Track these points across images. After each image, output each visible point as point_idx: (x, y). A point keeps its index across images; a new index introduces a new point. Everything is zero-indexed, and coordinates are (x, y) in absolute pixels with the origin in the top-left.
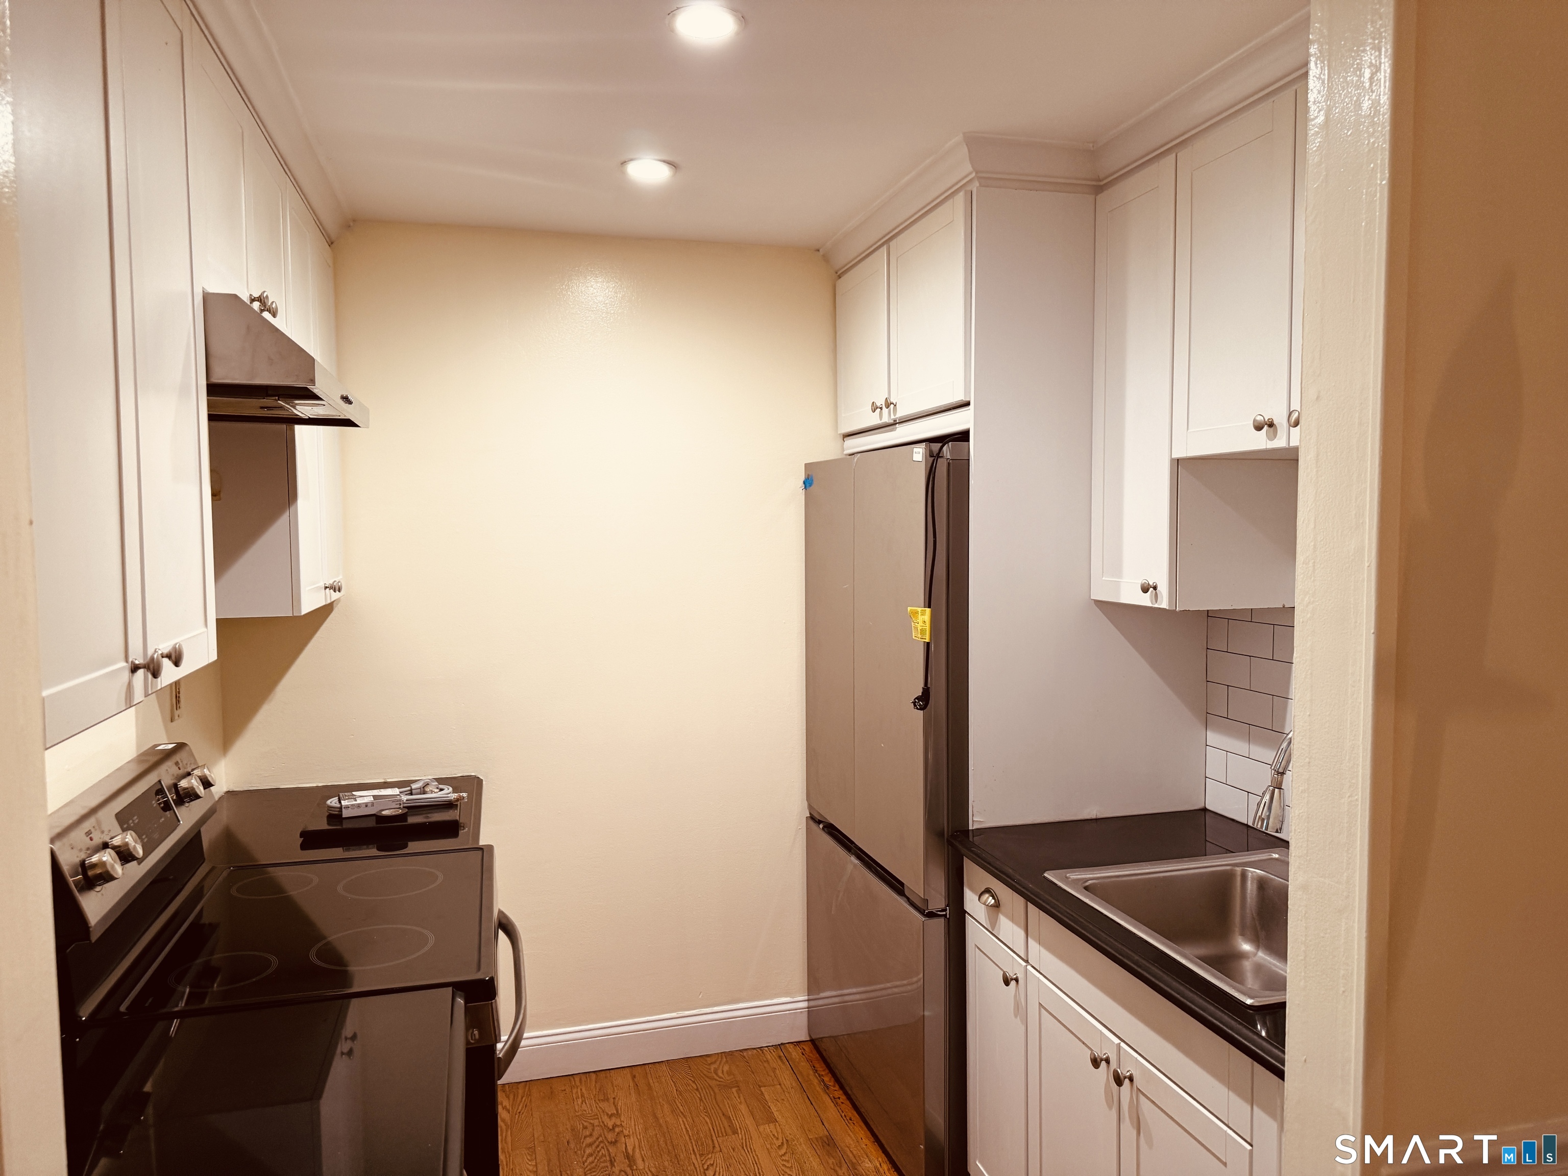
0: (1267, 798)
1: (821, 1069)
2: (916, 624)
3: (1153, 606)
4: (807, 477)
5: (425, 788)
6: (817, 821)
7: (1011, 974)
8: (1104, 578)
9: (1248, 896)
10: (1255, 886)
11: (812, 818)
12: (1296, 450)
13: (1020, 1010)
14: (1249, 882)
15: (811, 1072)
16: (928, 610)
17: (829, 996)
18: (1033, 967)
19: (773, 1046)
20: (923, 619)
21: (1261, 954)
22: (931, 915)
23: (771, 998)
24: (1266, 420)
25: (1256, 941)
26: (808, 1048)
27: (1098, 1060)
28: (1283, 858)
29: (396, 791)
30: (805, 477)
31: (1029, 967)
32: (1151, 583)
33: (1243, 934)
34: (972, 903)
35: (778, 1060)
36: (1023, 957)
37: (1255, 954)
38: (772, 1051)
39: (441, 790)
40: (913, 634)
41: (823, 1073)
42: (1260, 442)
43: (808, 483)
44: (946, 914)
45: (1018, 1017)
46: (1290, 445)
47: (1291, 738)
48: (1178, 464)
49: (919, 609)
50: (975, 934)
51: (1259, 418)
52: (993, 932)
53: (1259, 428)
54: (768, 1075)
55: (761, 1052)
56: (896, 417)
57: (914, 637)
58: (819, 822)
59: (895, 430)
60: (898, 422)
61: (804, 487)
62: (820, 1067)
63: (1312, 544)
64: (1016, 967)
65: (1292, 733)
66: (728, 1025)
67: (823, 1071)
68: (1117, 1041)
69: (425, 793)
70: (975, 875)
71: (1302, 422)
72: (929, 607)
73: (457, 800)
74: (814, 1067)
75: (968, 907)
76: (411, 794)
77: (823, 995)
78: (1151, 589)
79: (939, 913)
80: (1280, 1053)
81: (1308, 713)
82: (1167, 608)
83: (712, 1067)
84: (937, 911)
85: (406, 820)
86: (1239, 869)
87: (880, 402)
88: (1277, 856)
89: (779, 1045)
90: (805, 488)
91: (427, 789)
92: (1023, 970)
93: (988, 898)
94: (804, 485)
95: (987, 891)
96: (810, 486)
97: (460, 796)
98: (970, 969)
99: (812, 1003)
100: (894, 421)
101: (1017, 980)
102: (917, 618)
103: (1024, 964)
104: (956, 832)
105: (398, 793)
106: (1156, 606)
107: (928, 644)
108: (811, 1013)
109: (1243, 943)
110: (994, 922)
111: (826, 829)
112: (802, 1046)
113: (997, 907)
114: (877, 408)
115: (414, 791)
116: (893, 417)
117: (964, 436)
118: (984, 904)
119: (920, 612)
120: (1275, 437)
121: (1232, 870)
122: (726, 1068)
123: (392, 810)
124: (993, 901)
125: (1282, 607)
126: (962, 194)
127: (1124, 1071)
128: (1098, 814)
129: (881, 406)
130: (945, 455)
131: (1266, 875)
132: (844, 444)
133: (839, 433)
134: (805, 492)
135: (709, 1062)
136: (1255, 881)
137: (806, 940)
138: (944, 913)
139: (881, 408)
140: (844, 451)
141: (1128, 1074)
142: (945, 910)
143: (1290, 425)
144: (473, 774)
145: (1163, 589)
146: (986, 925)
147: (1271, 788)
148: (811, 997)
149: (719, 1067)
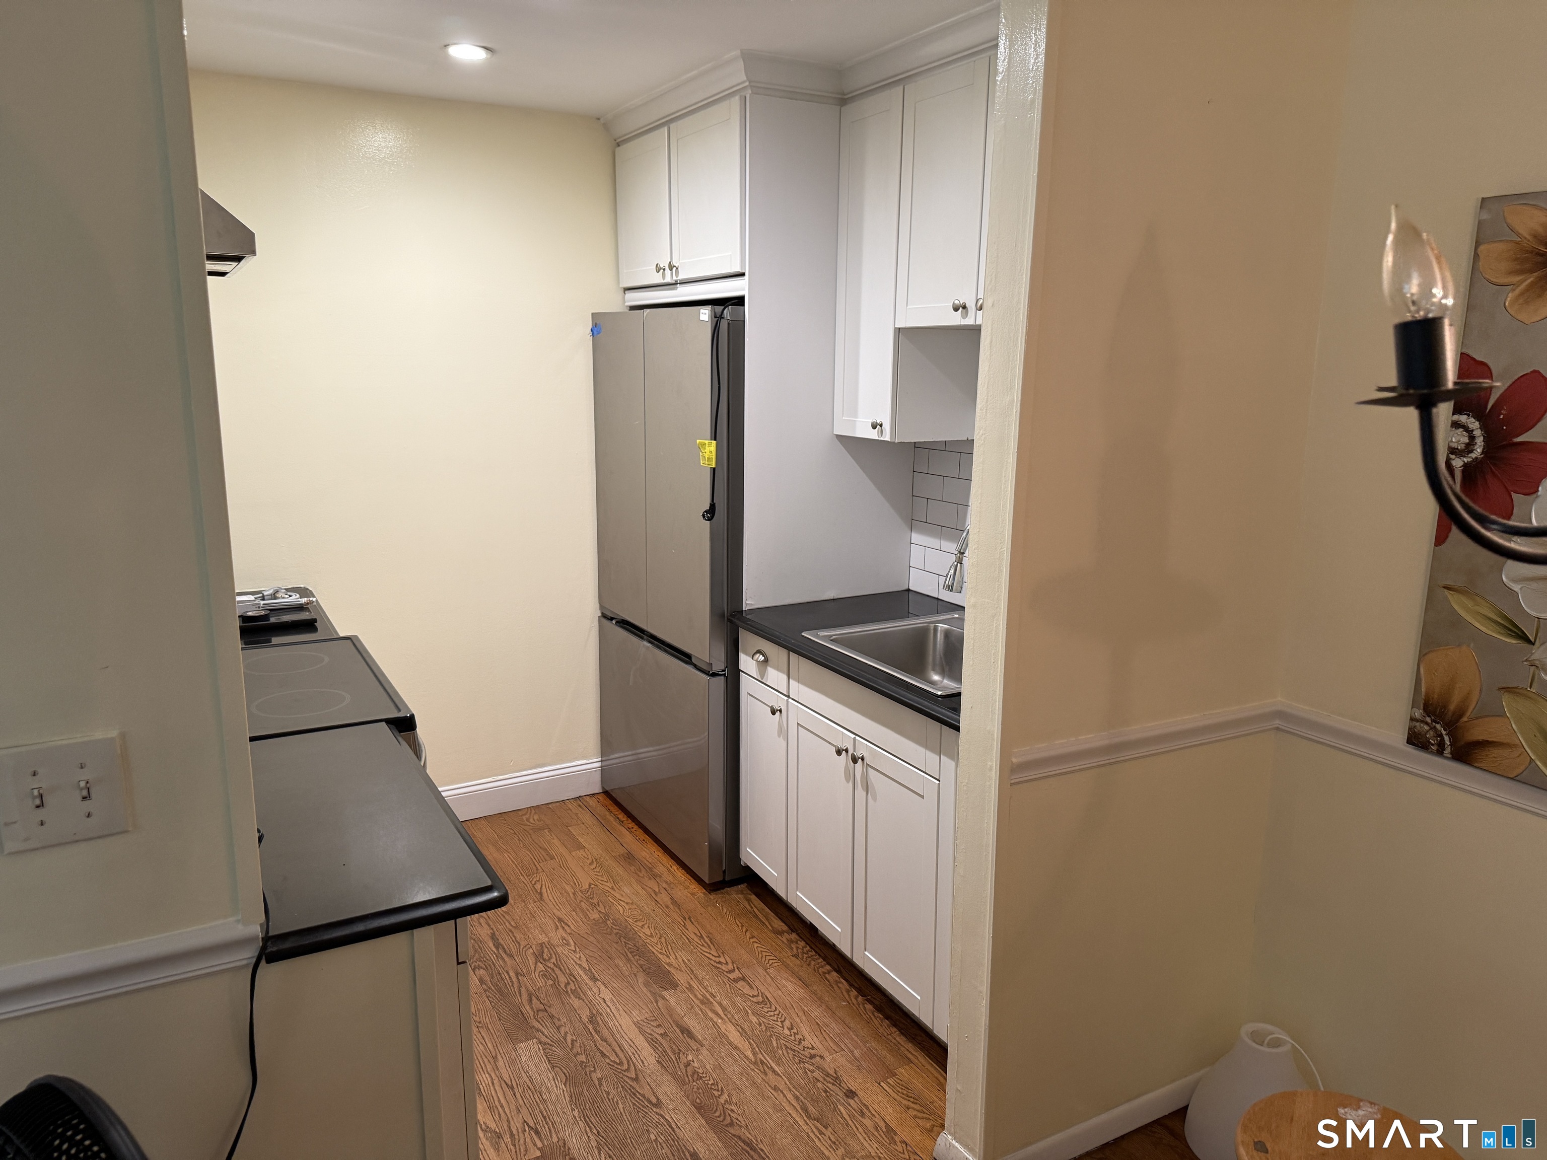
0: (952, 571)
1: (615, 811)
2: (704, 454)
3: (880, 439)
4: (594, 325)
5: (276, 594)
6: (610, 618)
7: (776, 707)
8: (844, 418)
9: (938, 643)
10: (943, 635)
11: (604, 616)
12: (980, 326)
13: (783, 732)
14: (939, 634)
15: (607, 813)
16: (714, 442)
17: (619, 757)
18: (793, 699)
19: (572, 799)
20: (710, 449)
21: (946, 681)
22: (714, 675)
23: (571, 761)
24: (961, 304)
25: (943, 673)
26: (601, 798)
27: (841, 750)
28: (961, 617)
29: (252, 598)
30: (592, 325)
31: (790, 700)
32: (878, 422)
33: (934, 670)
34: (747, 663)
35: (579, 808)
36: (785, 693)
37: (942, 682)
38: (572, 802)
39: (290, 596)
40: (701, 461)
41: (617, 813)
42: (956, 320)
43: (595, 330)
44: (725, 673)
45: (781, 737)
46: (977, 323)
47: (968, 529)
48: (899, 331)
49: (707, 442)
50: (747, 686)
51: (957, 302)
52: (762, 681)
53: (956, 309)
54: (572, 819)
55: (563, 804)
56: (678, 278)
57: (701, 464)
58: (612, 619)
59: (676, 290)
60: (679, 282)
61: (591, 334)
62: (614, 809)
63: (986, 398)
64: (779, 702)
65: (969, 526)
66: (534, 786)
67: (617, 811)
68: (853, 736)
69: (275, 598)
70: (747, 639)
71: (984, 307)
72: (715, 440)
73: (308, 604)
74: (609, 810)
75: (742, 667)
76: (263, 599)
77: (613, 756)
78: (878, 426)
79: (720, 673)
80: (957, 717)
81: (979, 502)
82: (889, 441)
83: (524, 818)
84: (718, 672)
85: (269, 620)
86: (932, 625)
87: (664, 264)
88: (957, 616)
89: (578, 797)
90: (593, 335)
91: (279, 595)
92: (785, 703)
93: (759, 656)
94: (591, 332)
95: (759, 652)
96: (598, 334)
97: (310, 600)
98: (743, 710)
99: (604, 763)
100: (676, 281)
101: (780, 711)
102: (705, 449)
103: (786, 698)
104: (734, 612)
105: (254, 599)
106: (882, 439)
107: (714, 469)
108: (603, 770)
109: (934, 676)
110: (763, 673)
111: (617, 624)
112: (596, 796)
113: (766, 662)
114: (661, 269)
115: (266, 597)
116: (675, 278)
117: (739, 301)
118: (756, 661)
119: (707, 444)
120: (967, 316)
121: (927, 626)
122: (536, 817)
123: (254, 612)
124: (763, 658)
125: (966, 439)
126: (737, 98)
127: (858, 754)
128: (835, 595)
129: (664, 268)
130: (725, 316)
131: (948, 628)
132: (625, 296)
133: (621, 286)
134: (593, 338)
135: (521, 814)
136: (943, 633)
137: (599, 715)
138: (724, 673)
139: (664, 269)
140: (625, 303)
141: (861, 756)
142: (725, 671)
143: (977, 309)
144: (302, 586)
145: (887, 426)
146: (757, 676)
147: (956, 563)
148: (604, 759)
149: (530, 817)
